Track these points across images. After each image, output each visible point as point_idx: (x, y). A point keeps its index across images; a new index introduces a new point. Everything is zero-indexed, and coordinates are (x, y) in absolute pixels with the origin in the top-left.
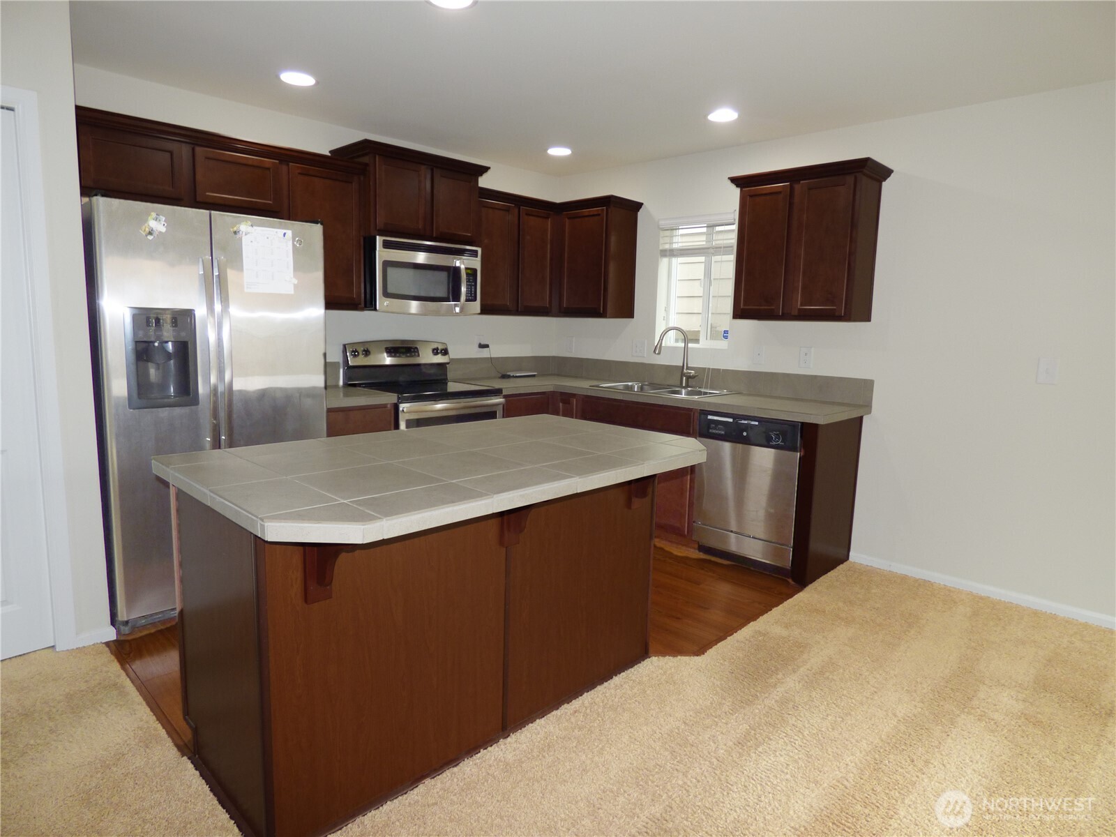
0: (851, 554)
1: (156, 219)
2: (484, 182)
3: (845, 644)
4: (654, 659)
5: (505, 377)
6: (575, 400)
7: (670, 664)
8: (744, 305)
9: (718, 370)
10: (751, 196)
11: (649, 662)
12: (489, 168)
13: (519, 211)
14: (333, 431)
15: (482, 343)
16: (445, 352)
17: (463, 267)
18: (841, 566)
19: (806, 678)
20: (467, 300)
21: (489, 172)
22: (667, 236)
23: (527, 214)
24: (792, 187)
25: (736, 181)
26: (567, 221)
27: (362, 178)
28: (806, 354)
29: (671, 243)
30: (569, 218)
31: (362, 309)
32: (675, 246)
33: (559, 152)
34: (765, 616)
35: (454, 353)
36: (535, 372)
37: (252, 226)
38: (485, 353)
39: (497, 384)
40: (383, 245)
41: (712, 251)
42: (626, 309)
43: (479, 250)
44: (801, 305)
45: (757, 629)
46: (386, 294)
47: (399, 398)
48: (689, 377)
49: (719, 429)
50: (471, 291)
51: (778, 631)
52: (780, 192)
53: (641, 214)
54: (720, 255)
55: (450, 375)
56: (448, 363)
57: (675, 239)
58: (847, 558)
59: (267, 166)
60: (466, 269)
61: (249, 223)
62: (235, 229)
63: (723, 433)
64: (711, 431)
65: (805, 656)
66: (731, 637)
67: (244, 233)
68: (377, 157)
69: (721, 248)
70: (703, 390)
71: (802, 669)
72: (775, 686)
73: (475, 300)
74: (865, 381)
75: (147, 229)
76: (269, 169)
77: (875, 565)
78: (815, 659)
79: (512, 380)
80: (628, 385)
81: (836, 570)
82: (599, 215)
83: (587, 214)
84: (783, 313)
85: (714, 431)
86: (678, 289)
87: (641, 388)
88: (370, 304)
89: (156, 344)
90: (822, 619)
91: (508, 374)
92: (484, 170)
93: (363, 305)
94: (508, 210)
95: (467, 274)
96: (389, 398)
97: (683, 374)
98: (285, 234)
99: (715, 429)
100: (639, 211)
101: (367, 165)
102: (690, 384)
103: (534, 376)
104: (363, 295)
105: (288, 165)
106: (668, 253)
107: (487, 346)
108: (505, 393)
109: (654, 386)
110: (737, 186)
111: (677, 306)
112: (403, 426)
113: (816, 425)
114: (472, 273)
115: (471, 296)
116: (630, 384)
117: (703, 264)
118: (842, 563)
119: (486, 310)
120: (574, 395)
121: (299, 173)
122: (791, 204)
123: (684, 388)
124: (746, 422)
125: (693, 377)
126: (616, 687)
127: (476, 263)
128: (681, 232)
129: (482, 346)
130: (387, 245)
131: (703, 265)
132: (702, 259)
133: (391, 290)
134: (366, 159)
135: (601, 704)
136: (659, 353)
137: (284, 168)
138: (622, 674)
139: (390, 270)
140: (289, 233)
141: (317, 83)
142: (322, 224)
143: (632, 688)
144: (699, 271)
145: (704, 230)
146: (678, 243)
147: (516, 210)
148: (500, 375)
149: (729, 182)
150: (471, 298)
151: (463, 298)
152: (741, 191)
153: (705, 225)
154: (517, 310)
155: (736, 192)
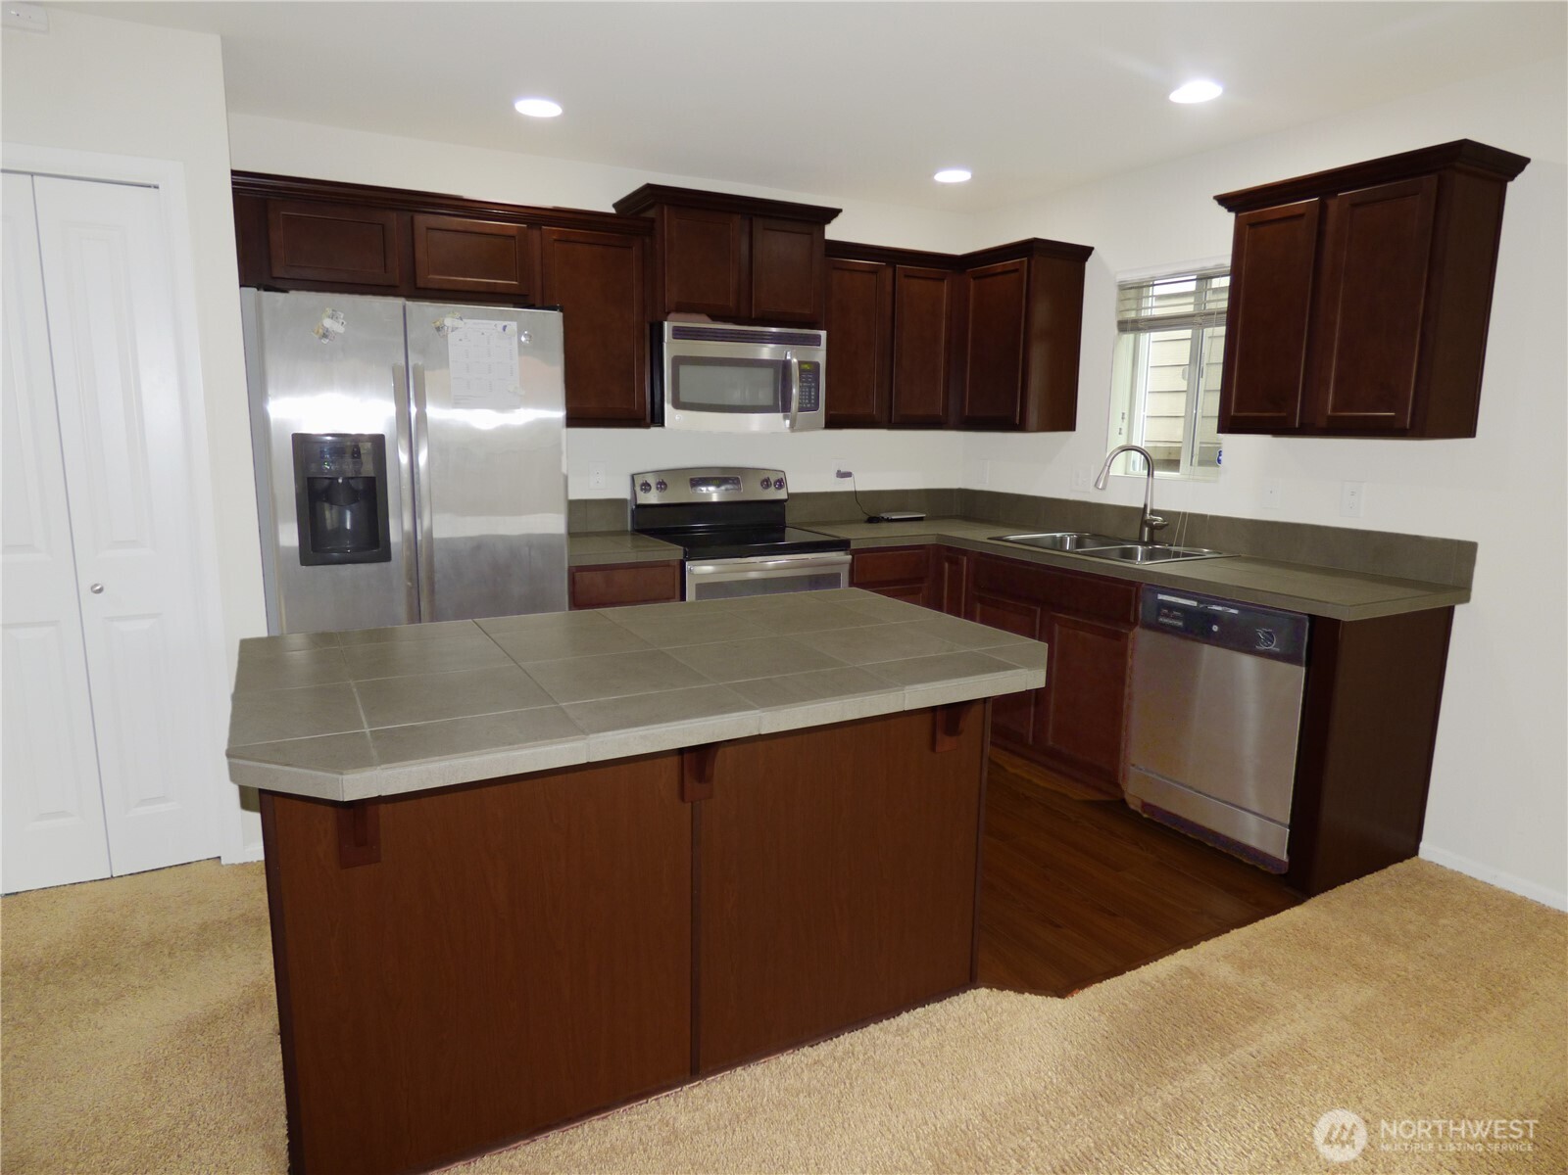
0: (1423, 846)
1: (332, 317)
2: (834, 232)
3: (1345, 1018)
4: (983, 992)
5: (873, 520)
6: (965, 558)
7: (1005, 1004)
8: (1235, 411)
9: (1203, 517)
10: (1252, 225)
11: (972, 996)
12: (839, 211)
13: (895, 270)
14: (579, 600)
15: (843, 470)
16: (781, 483)
17: (795, 360)
18: (1399, 866)
19: (1239, 1068)
20: (801, 409)
21: (840, 215)
22: (1129, 299)
23: (906, 276)
24: (1323, 207)
25: (1226, 201)
26: (972, 283)
27: (647, 240)
28: (1353, 494)
29: (1139, 309)
30: (974, 279)
31: (647, 426)
32: (1146, 313)
33: (953, 176)
34: (1212, 942)
35: (796, 485)
36: (922, 513)
37: (461, 319)
38: (846, 486)
39: (842, 533)
40: (673, 334)
41: (1199, 320)
42: (1062, 417)
43: (823, 334)
44: (1334, 409)
45: (1187, 964)
46: (678, 405)
47: (685, 553)
48: (1153, 528)
49: (1175, 618)
50: (810, 395)
51: (1225, 972)
52: (1301, 216)
53: (1090, 266)
54: (1210, 327)
55: (789, 519)
56: (786, 501)
57: (1150, 302)
58: (1414, 851)
59: (511, 233)
60: (800, 363)
61: (458, 315)
62: (438, 324)
63: (1180, 624)
64: (1161, 619)
65: (1255, 1028)
66: (1133, 972)
67: (450, 330)
68: (666, 207)
69: (1213, 314)
70: (1174, 548)
71: (1238, 1051)
72: (1174, 1076)
73: (816, 408)
74: (1460, 543)
75: (321, 331)
76: (513, 237)
77: (1467, 872)
78: (1272, 1038)
79: (884, 525)
80: (1055, 537)
81: (1384, 872)
82: (1016, 270)
83: (999, 270)
84: (1301, 424)
85: (1166, 620)
86: (1150, 380)
87: (1079, 543)
88: (657, 419)
89: (340, 481)
90: (1315, 963)
91: (882, 515)
92: (831, 214)
93: (648, 420)
94: (874, 271)
95: (802, 371)
96: (673, 552)
97: (1144, 523)
98: (505, 328)
99: (1167, 616)
100: (1086, 260)
101: (652, 221)
102: (1156, 538)
103: (921, 519)
104: (648, 406)
105: (541, 228)
106: (1129, 326)
107: (848, 475)
108: (853, 546)
109: (1100, 538)
110: (1230, 210)
111: (1145, 406)
112: (691, 594)
113: (1337, 622)
114: (809, 371)
115: (810, 402)
116: (1058, 535)
117: (1189, 341)
118: (1401, 860)
119: (832, 423)
120: (964, 552)
121: (555, 240)
122: (1321, 234)
123: (1143, 544)
124: (1219, 608)
125: (1161, 527)
126: (899, 1032)
127: (820, 355)
128: (1158, 290)
129: (844, 475)
130: (680, 333)
131: (1188, 344)
132: (1187, 333)
133: (684, 398)
134: (651, 214)
135: (861, 1057)
136: (1103, 489)
137: (535, 234)
138: (918, 1010)
139: (684, 370)
140: (513, 326)
141: (566, 112)
142: (561, 311)
143: (924, 1036)
144: (1182, 353)
145: (1191, 286)
146: (1152, 308)
147: (889, 272)
148: (866, 517)
149: (1216, 202)
150: (809, 405)
151: (794, 405)
152: (1236, 217)
153: (1195, 277)
154: (890, 421)
155: (1227, 220)
